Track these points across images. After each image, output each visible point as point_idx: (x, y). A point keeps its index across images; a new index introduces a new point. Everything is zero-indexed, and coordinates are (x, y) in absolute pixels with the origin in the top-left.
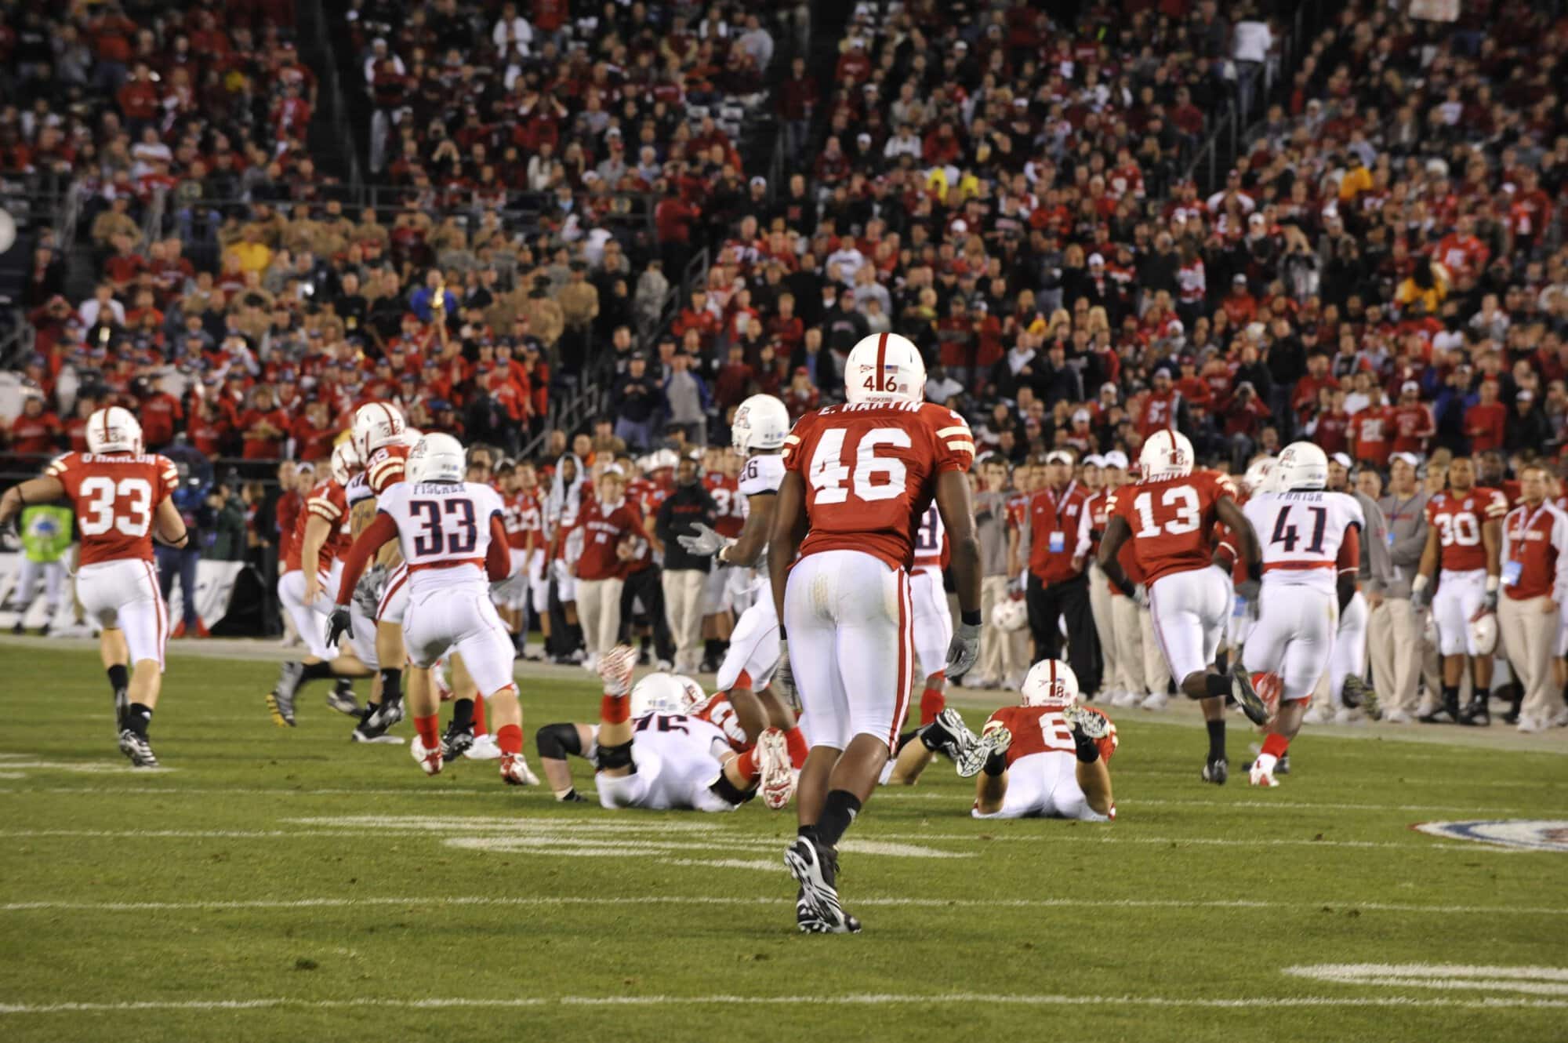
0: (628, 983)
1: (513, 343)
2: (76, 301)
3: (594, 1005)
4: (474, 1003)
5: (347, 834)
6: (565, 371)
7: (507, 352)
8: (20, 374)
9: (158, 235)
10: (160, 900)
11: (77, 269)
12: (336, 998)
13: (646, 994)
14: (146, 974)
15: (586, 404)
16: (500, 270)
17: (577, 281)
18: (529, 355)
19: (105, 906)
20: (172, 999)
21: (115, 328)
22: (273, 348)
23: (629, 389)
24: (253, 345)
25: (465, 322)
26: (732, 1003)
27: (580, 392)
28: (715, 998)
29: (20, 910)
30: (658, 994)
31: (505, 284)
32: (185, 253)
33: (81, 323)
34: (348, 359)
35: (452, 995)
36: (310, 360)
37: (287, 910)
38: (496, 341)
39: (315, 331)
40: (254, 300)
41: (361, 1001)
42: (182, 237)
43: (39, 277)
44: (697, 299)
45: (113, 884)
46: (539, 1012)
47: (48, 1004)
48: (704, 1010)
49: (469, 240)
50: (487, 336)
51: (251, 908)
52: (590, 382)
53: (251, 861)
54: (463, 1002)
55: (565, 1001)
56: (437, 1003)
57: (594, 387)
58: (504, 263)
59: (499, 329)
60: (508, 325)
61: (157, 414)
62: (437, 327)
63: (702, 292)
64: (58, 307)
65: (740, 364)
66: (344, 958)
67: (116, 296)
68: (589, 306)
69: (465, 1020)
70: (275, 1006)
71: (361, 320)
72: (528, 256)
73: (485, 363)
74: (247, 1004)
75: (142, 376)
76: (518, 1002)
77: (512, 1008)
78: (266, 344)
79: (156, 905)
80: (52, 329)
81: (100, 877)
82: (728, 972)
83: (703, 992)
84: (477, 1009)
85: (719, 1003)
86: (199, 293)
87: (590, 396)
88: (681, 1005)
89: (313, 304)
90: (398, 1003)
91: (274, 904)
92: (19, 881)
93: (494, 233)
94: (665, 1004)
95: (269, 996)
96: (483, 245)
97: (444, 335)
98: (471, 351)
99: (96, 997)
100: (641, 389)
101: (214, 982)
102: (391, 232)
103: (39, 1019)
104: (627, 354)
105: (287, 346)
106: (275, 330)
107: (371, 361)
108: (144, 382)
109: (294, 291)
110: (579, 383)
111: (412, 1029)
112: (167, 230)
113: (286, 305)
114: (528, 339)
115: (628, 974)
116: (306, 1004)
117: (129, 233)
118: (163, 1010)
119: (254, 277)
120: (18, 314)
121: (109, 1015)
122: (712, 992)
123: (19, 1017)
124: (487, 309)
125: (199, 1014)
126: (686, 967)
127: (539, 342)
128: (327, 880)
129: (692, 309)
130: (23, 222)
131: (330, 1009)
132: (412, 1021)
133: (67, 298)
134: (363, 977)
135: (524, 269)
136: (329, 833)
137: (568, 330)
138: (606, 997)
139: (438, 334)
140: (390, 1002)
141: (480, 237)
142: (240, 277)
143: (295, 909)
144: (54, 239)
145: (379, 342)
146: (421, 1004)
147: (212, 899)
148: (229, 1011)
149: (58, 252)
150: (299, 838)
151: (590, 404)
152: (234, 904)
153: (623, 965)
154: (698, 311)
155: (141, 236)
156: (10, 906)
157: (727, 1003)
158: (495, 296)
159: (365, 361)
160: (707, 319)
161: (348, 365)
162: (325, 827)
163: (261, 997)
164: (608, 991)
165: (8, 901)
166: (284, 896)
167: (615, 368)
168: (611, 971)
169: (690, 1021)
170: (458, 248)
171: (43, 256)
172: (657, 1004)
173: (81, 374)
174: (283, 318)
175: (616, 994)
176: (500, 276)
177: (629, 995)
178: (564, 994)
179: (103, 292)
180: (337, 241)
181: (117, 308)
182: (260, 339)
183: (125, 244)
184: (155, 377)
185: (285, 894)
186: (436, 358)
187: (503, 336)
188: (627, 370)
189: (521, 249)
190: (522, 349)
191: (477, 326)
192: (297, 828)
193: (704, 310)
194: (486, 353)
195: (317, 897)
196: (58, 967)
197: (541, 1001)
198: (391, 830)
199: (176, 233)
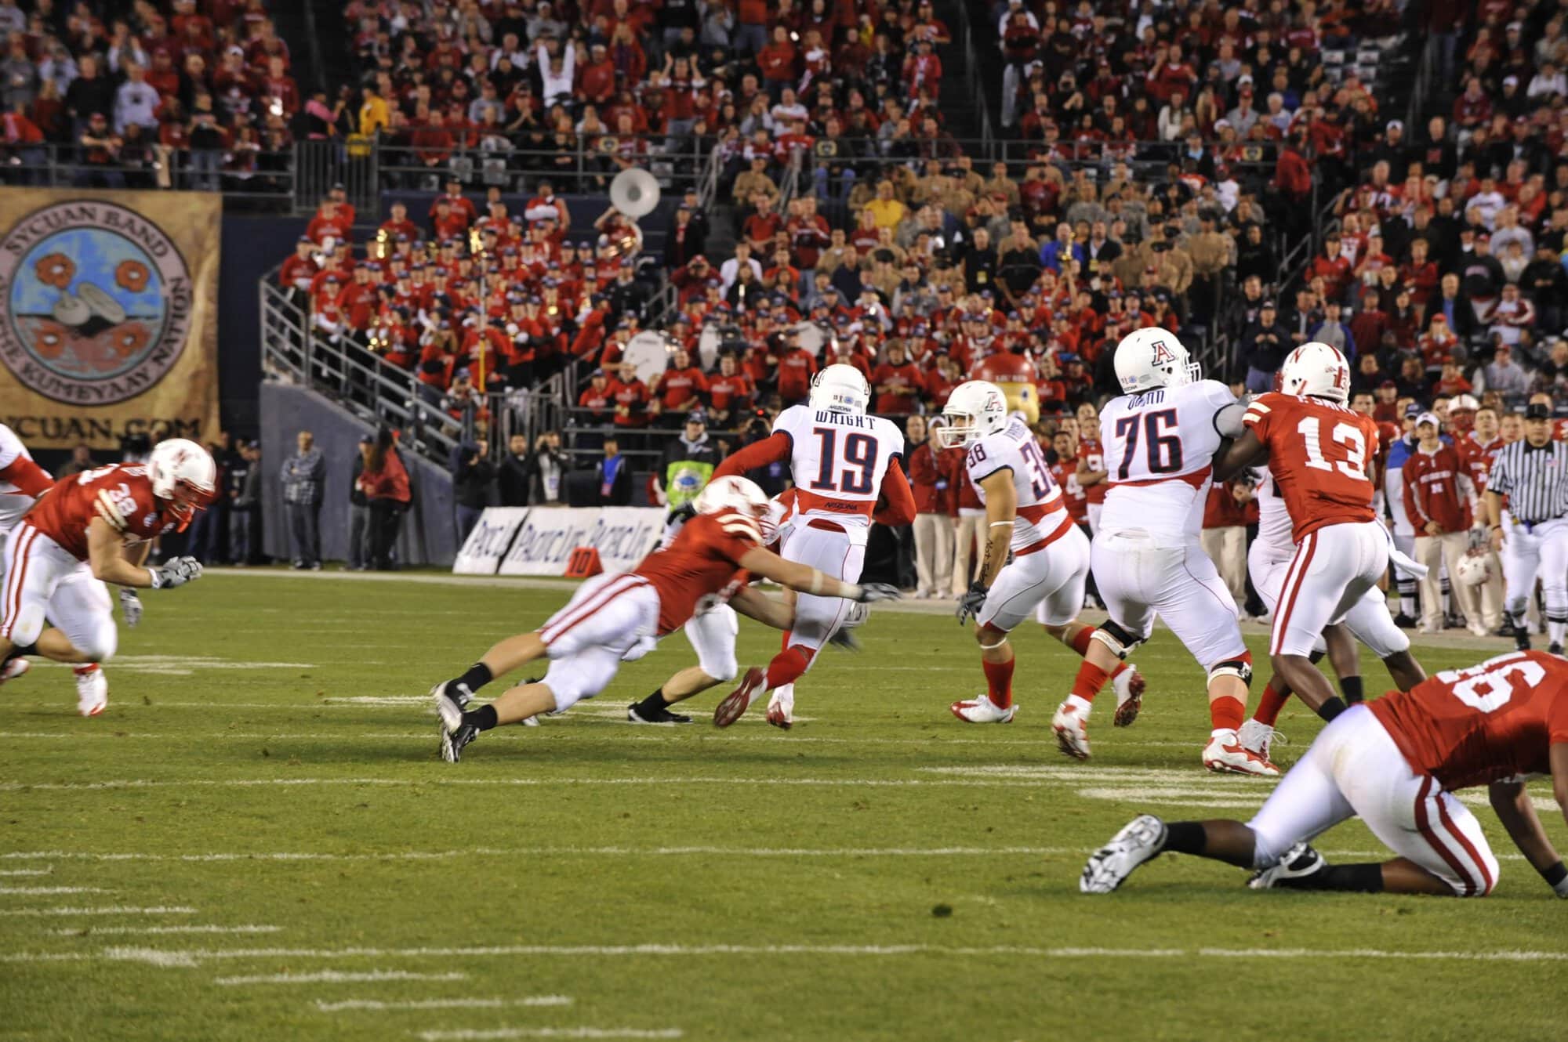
0: (1267, 935)
1: (1142, 294)
2: (717, 263)
3: (1233, 957)
4: (1112, 953)
5: (982, 783)
6: (1194, 322)
7: (1137, 303)
8: (665, 333)
9: (795, 194)
10: (804, 847)
11: (718, 228)
12: (976, 946)
13: (1285, 947)
14: (793, 919)
15: (1216, 355)
16: (1129, 222)
17: (1207, 231)
18: (1158, 306)
19: (752, 851)
20: (817, 943)
21: (753, 287)
22: (904, 303)
23: (1259, 338)
24: (885, 301)
25: (1095, 274)
26: (1375, 958)
27: (1209, 343)
28: (1357, 952)
29: (673, 854)
30: (1298, 946)
31: (1134, 235)
32: (820, 211)
33: (721, 282)
34: (980, 313)
35: (1090, 944)
36: (938, 314)
37: (926, 858)
38: (1125, 292)
39: (944, 287)
40: (885, 256)
41: (1000, 949)
42: (818, 195)
43: (680, 238)
44: (1330, 245)
45: (757, 829)
46: (1176, 963)
47: (701, 945)
48: (1346, 964)
49: (1099, 191)
50: (1116, 288)
51: (892, 855)
52: (1220, 331)
53: (889, 809)
54: (1101, 951)
55: (1204, 952)
56: (1076, 952)
57: (1224, 336)
58: (1134, 216)
59: (1128, 281)
60: (1137, 277)
61: (793, 369)
62: (1066, 279)
63: (1336, 240)
64: (698, 267)
65: (1375, 311)
66: (983, 906)
67: (754, 255)
68: (1219, 255)
69: (1104, 969)
70: (917, 953)
71: (991, 275)
72: (1159, 207)
73: (1114, 315)
74: (889, 950)
75: (779, 333)
76: (1157, 953)
77: (1151, 959)
78: (898, 298)
79: (801, 851)
80: (694, 287)
81: (746, 824)
82: (1371, 925)
83: (1344, 945)
84: (1116, 960)
85: (1363, 957)
86: (839, 252)
87: (1220, 346)
88: (1323, 958)
89: (945, 258)
90: (1037, 951)
91: (913, 851)
92: (670, 826)
93: (1124, 185)
94: (1305, 957)
95: (911, 942)
96: (1113, 196)
97: (1073, 289)
98: (1100, 302)
99: (745, 940)
100: (1273, 338)
101: (857, 927)
102: (1020, 186)
103: (693, 961)
104: (1258, 303)
105: (917, 301)
106: (905, 286)
107: (1001, 314)
108: (782, 337)
109: (924, 248)
110: (1209, 334)
111: (1051, 977)
112: (803, 190)
113: (915, 260)
114: (1157, 290)
115: (1267, 926)
116: (946, 950)
117: (767, 192)
118: (810, 954)
119: (887, 233)
120: (663, 274)
121: (759, 958)
122: (1354, 945)
123: (673, 957)
124: (1115, 261)
125: (844, 959)
126: (1326, 921)
127: (1167, 291)
128: (964, 829)
129: (1326, 256)
130: (667, 183)
131: (971, 956)
132: (1051, 969)
133: (707, 258)
134: (1002, 926)
135: (1154, 219)
136: (965, 783)
137: (1197, 278)
138: (1244, 949)
139: (1066, 287)
140: (1029, 951)
141: (1108, 190)
142: (874, 234)
143: (935, 857)
144: (695, 200)
145: (1009, 296)
146: (1060, 952)
147: (855, 846)
148: (873, 956)
149: (700, 211)
150: (935, 787)
151: (1221, 355)
152: (875, 851)
153: (1262, 917)
154: (1332, 258)
155: (779, 196)
156: (663, 850)
157: (1368, 957)
158: (1125, 248)
159: (994, 316)
160: (1341, 266)
161: (980, 318)
162: (961, 777)
163: (902, 942)
164: (1248, 943)
165: (660, 845)
166: (923, 844)
167: (1245, 318)
168: (1249, 923)
169: (1332, 975)
170: (1088, 200)
171: (683, 218)
172: (1298, 957)
173: (722, 332)
174: (912, 274)
175: (1256, 946)
176: (1129, 229)
177: (1269, 947)
178: (1203, 945)
179: (742, 251)
180: (966, 196)
181: (756, 266)
182: (892, 294)
183: (764, 203)
184: (792, 334)
185: (923, 843)
186: (1064, 310)
187: (1133, 288)
188: (1258, 319)
189: (1152, 199)
190: (1153, 300)
191: (1106, 278)
192: (933, 777)
193: (1339, 256)
194: (1115, 305)
195: (954, 846)
196: (710, 911)
197: (1179, 952)
198: (1026, 780)
199: (813, 191)
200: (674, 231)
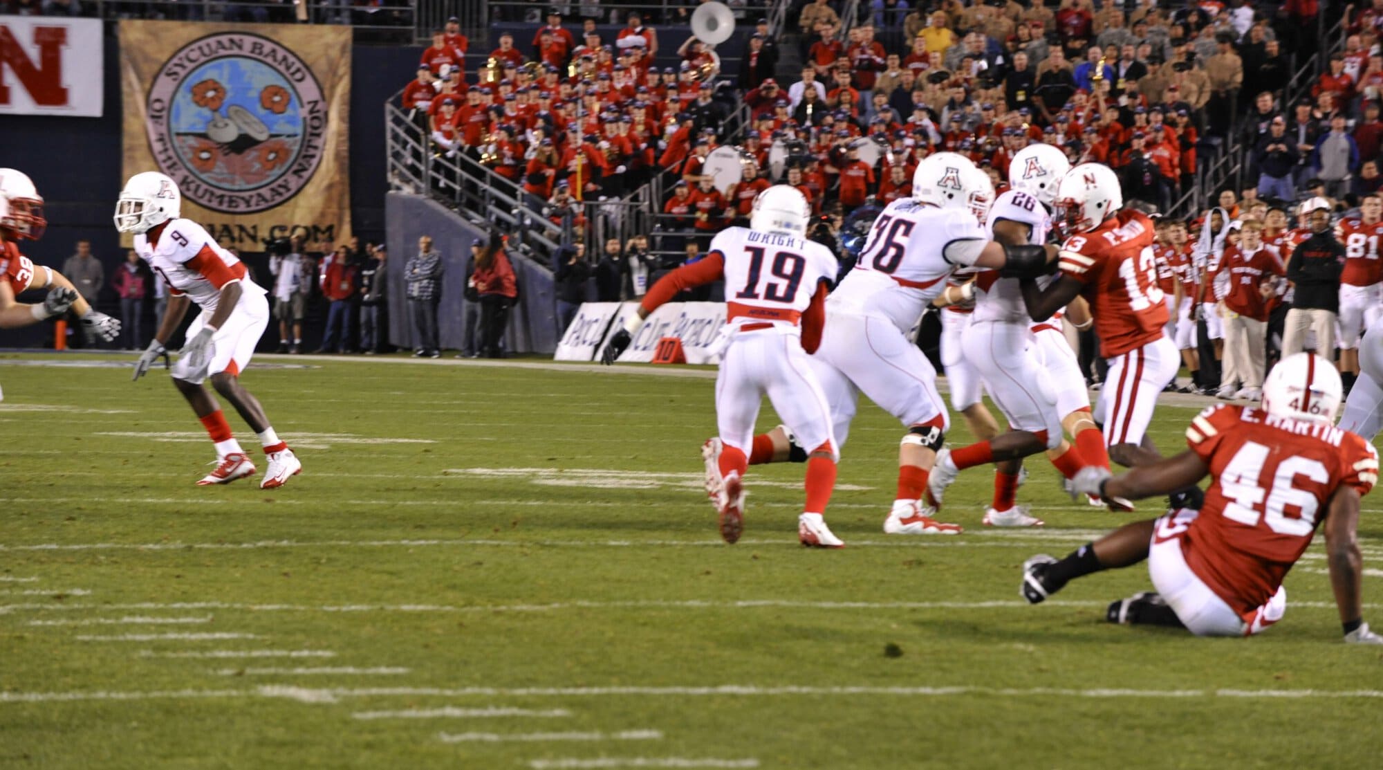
0: (1278, 678)
1: (1165, 109)
2: (785, 84)
3: (1248, 698)
4: (1138, 693)
5: (1022, 544)
6: (1212, 133)
7: (1160, 117)
8: (740, 148)
9: (854, 23)
10: (865, 600)
11: (786, 54)
12: (1016, 687)
13: (1295, 688)
14: (855, 664)
15: (1231, 164)
16: (1153, 45)
17: (1224, 52)
18: (1179, 120)
19: (819, 605)
20: (876, 684)
21: (818, 105)
22: (952, 120)
23: (1271, 147)
24: (935, 117)
25: (1122, 92)
26: (1376, 698)
27: (1225, 153)
28: (1360, 693)
29: (749, 607)
30: (1306, 687)
31: (1158, 57)
32: (877, 38)
33: (788, 102)
34: (1019, 127)
35: (1119, 685)
36: (981, 128)
37: (973, 610)
38: (1150, 109)
39: (987, 105)
40: (937, 78)
41: (1039, 690)
42: (875, 24)
43: (753, 63)
44: (1335, 64)
45: (824, 585)
46: (1196, 702)
47: (774, 686)
48: (1350, 704)
49: (1127, 18)
50: (1140, 104)
51: (942, 608)
52: (1235, 142)
53: (941, 567)
54: (1129, 692)
55: (1222, 692)
56: (1106, 692)
57: (1238, 146)
58: (1157, 39)
59: (1152, 97)
60: (1160, 94)
61: (853, 179)
62: (1095, 97)
63: (1340, 59)
64: (769, 88)
65: (1375, 122)
66: (1023, 652)
67: (818, 78)
68: (1233, 75)
69: (1131, 708)
70: (966, 693)
71: (1029, 93)
72: (1180, 31)
73: (1140, 128)
74: (940, 691)
75: (839, 146)
76: (1178, 693)
77: (1173, 699)
78: (946, 115)
79: (860, 605)
80: (764, 107)
81: (813, 580)
82: (1371, 669)
83: (1347, 687)
84: (1142, 700)
85: (1363, 697)
86: (892, 74)
87: (1235, 154)
88: (1328, 698)
89: (988, 79)
90: (1071, 692)
91: (960, 605)
92: (746, 583)
93: (1149, 12)
94: (1312, 697)
95: (959, 684)
96: (1138, 22)
97: (1103, 105)
98: (1126, 117)
99: (813, 681)
100: (1283, 147)
101: (912, 671)
102: (1056, 14)
103: (767, 700)
104: (1270, 116)
105: (963, 118)
106: (952, 105)
107: (1038, 129)
108: (843, 150)
109: (969, 69)
110: (1225, 145)
111: (1085, 715)
112: (862, 20)
113: (961, 81)
114: (1178, 106)
115: (1278, 670)
116: (991, 691)
117: (829, 22)
118: (870, 695)
119: (937, 57)
120: (738, 95)
121: (825, 698)
122: (1356, 687)
123: (750, 697)
124: (1141, 80)
125: (901, 699)
126: (1331, 665)
127: (1186, 106)
128: (1006, 585)
129: (1330, 73)
130: (741, 15)
131: (1013, 698)
132: (1084, 708)
133: (777, 81)
134: (1041, 671)
135: (1177, 42)
136: (1006, 544)
137: (1215, 95)
138: (1258, 690)
139: (1097, 104)
140: (1065, 692)
141: (1135, 17)
142: (925, 58)
144: (766, 29)
145: (1045, 113)
146: (1092, 693)
147: (909, 600)
148: (926, 696)
149: (770, 39)
150: (981, 548)
151: (1235, 164)
152: (927, 604)
153: (1273, 662)
154: (1337, 75)
155: (841, 25)
156: (740, 604)
157: (1369, 698)
158: (1150, 68)
159: (1031, 130)
160: (1344, 82)
161: (1019, 132)
162: (1003, 539)
163: (952, 684)
164: (1259, 685)
165: (738, 599)
166: (970, 598)
167: (1257, 130)
168: (1261, 668)
169: (1337, 713)
170: (1116, 26)
171: (756, 45)
172: (1306, 697)
173: (789, 146)
174: (959, 93)
175: (1268, 687)
176: (1153, 51)
177: (1280, 688)
178: (1220, 686)
179: (808, 74)
180: (1006, 23)
181: (820, 87)
182: (941, 111)
183: (827, 32)
184: (851, 148)
185: (970, 597)
186: (1095, 124)
187: (1156, 104)
188: (1269, 131)
189: (1173, 24)
190: (1174, 115)
191: (1132, 95)
192: (979, 539)
193: (1342, 74)
194: (1140, 119)
195: (997, 599)
196: (781, 656)
197: (1199, 693)
198: (1061, 541)
199: (870, 20)
200: (747, 56)
